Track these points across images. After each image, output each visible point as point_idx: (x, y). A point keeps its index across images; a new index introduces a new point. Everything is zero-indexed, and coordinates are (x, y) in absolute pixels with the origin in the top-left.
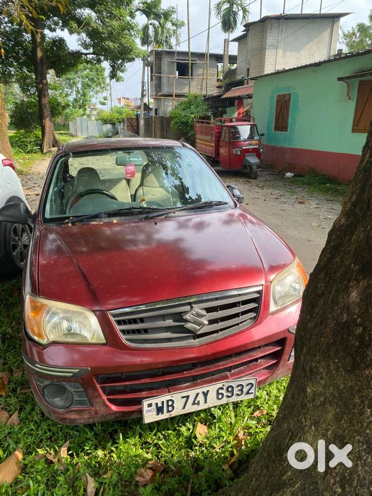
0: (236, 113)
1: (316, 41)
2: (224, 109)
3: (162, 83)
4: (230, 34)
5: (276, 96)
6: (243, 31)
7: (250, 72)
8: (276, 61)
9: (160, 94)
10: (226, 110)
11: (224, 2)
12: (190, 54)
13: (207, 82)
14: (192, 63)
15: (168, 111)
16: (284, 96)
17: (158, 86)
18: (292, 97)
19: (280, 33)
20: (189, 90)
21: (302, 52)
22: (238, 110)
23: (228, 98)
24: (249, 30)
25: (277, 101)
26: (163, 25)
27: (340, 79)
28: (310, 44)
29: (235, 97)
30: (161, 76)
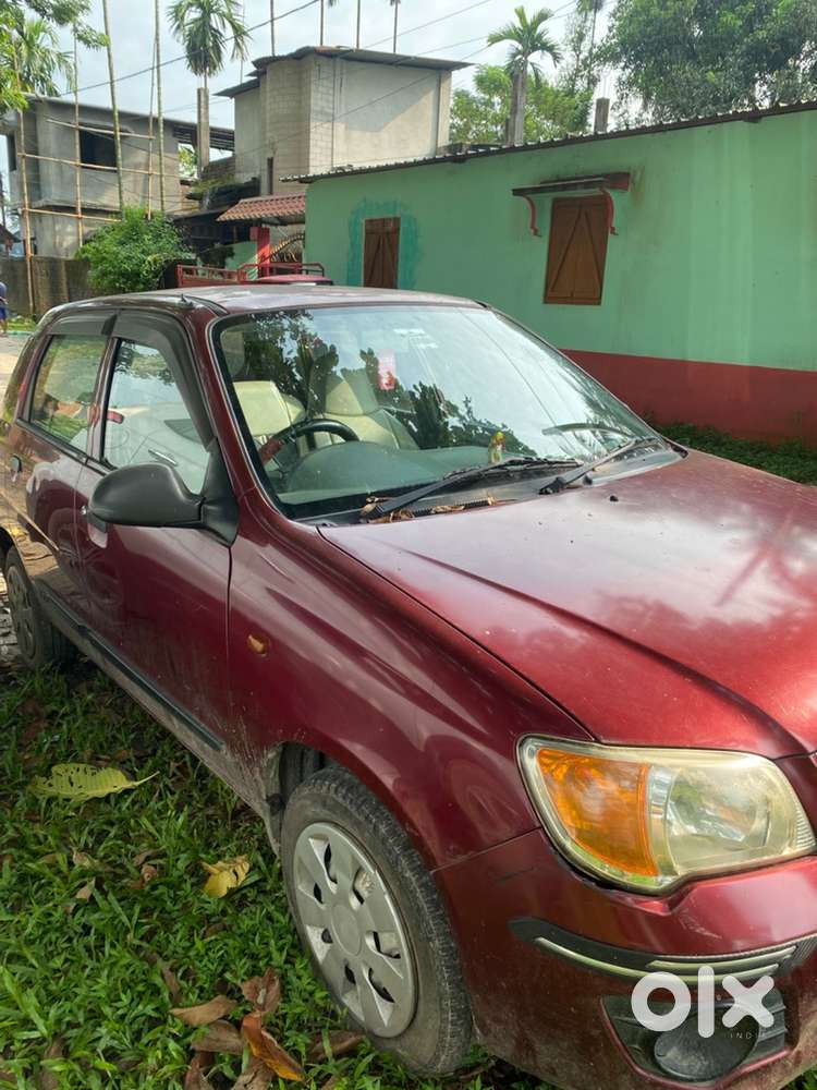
0: (256, 256)
1: (409, 112)
2: (227, 246)
3: (43, 177)
4: (208, 79)
5: (363, 221)
6: (250, 75)
7: (274, 165)
8: (332, 149)
9: (41, 203)
10: (231, 249)
11: (190, 5)
12: (116, 114)
13: (161, 183)
14: (121, 136)
15: (65, 245)
16: (384, 221)
17: (36, 185)
18: (403, 226)
19: (337, 87)
20: (121, 198)
21: (384, 135)
22: (259, 250)
23: (235, 220)
24: (265, 73)
25: (367, 233)
26: (31, 38)
27: (518, 192)
28: (399, 120)
29: (251, 220)
30: (37, 160)
